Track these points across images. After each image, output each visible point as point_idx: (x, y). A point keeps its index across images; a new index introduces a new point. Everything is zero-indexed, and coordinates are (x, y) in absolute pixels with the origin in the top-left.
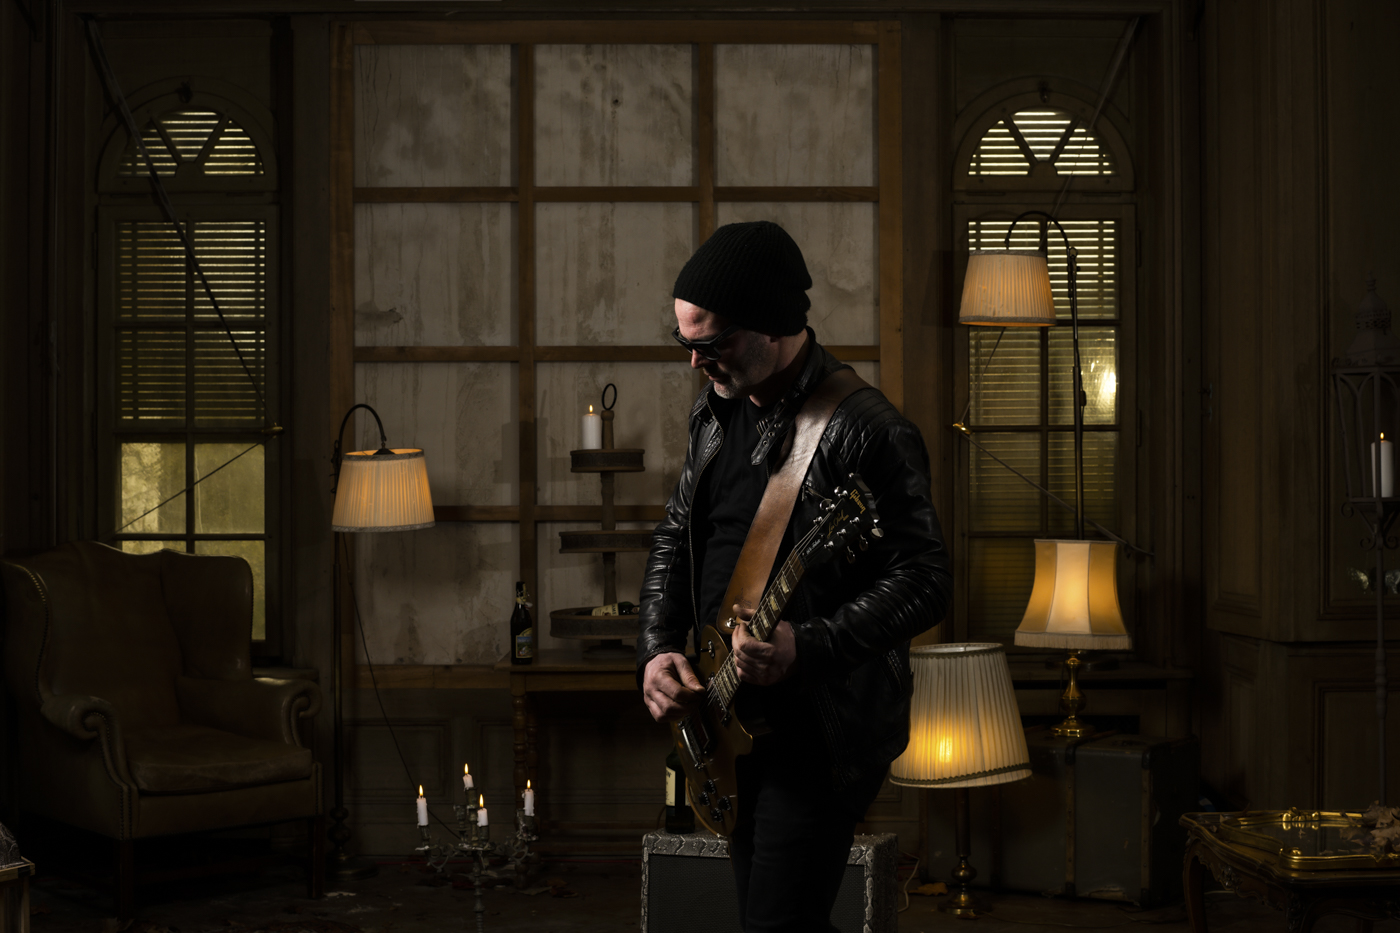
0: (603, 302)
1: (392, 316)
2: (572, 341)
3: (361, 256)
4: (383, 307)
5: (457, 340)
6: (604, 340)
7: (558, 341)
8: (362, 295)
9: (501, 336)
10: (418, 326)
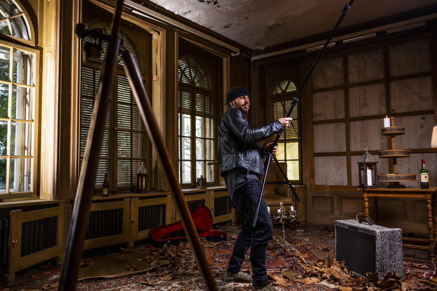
0: (364, 107)
1: (321, 115)
2: (358, 116)
3: (314, 103)
4: (319, 113)
5: (333, 118)
6: (365, 115)
7: (355, 116)
8: (315, 111)
9: (342, 116)
10: (326, 116)
